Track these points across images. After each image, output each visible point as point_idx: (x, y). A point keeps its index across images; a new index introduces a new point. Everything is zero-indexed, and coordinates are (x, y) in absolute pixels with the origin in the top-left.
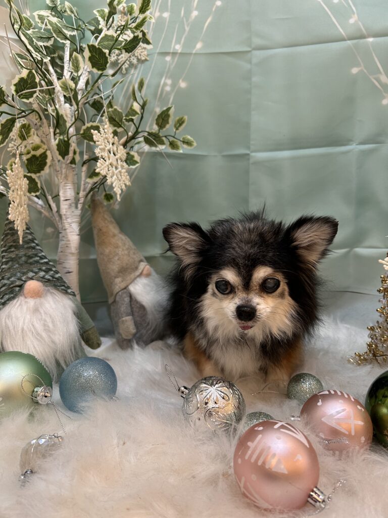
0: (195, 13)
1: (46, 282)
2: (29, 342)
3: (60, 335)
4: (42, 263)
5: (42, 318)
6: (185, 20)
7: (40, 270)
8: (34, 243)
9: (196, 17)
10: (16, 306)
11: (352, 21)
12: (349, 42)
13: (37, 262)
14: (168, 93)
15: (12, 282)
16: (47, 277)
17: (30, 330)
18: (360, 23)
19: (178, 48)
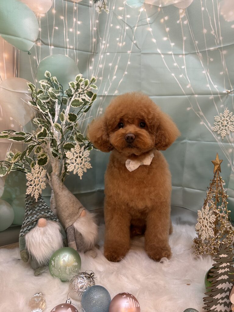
0: (115, 77)
1: (47, 218)
2: (42, 249)
3: (55, 244)
4: (45, 209)
5: (47, 237)
6: (110, 80)
7: (45, 212)
8: (42, 199)
9: (115, 79)
10: (35, 232)
11: (188, 87)
12: (186, 96)
13: (43, 208)
14: (101, 115)
15: (33, 220)
16: (48, 215)
17: (42, 243)
18: (192, 88)
19: (106, 93)
